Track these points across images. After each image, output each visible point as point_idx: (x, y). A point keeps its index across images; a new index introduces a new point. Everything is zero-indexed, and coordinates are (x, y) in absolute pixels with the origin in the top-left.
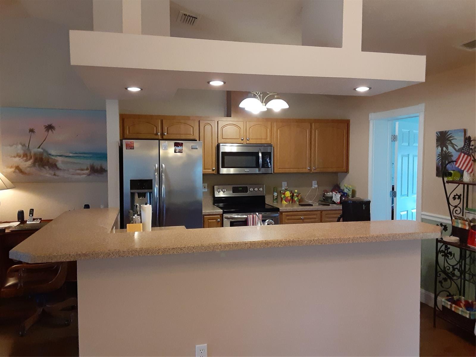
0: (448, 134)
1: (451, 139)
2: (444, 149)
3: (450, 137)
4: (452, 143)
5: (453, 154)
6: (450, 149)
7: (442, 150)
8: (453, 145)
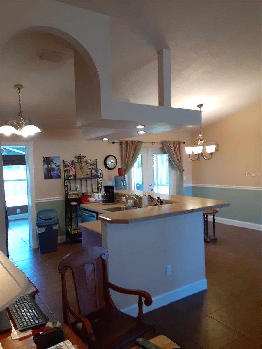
0: (52, 158)
1: (53, 161)
2: (49, 165)
3: (53, 160)
4: (54, 163)
5: (54, 168)
6: (53, 165)
7: (48, 166)
8: (54, 164)
